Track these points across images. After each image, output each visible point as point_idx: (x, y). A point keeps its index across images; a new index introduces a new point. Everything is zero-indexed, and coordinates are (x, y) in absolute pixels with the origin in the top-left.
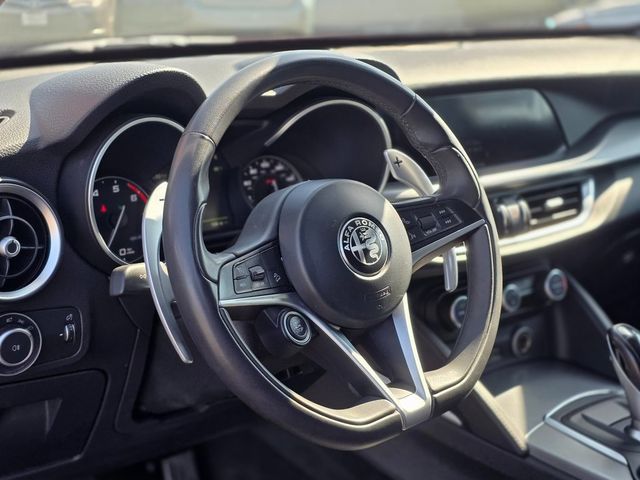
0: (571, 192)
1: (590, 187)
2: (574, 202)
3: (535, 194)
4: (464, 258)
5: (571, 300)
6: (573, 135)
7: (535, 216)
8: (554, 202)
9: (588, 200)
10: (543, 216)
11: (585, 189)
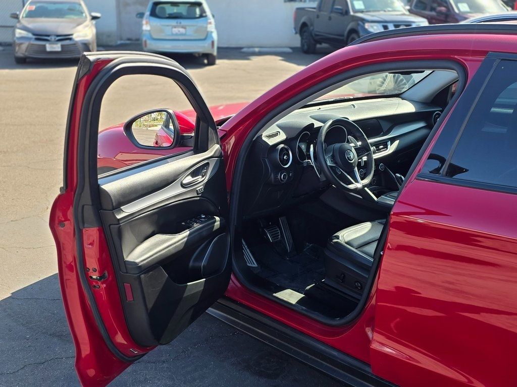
0: (385, 144)
1: (389, 143)
2: (386, 147)
3: (377, 145)
4: (366, 159)
5: (385, 171)
6: (385, 130)
7: (377, 150)
8: (381, 147)
9: (389, 146)
10: (379, 150)
11: (388, 143)
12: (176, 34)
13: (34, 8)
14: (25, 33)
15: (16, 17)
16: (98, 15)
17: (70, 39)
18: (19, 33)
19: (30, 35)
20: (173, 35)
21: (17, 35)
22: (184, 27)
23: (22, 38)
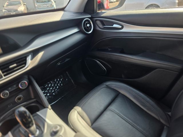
12: (45, 7)
13: (8, 4)
14: (5, 11)
15: (4, 6)
16: (25, 4)
17: (17, 11)
18: (4, 11)
19: (7, 11)
20: (43, 7)
21: (3, 11)
22: (46, 5)
23: (5, 12)
